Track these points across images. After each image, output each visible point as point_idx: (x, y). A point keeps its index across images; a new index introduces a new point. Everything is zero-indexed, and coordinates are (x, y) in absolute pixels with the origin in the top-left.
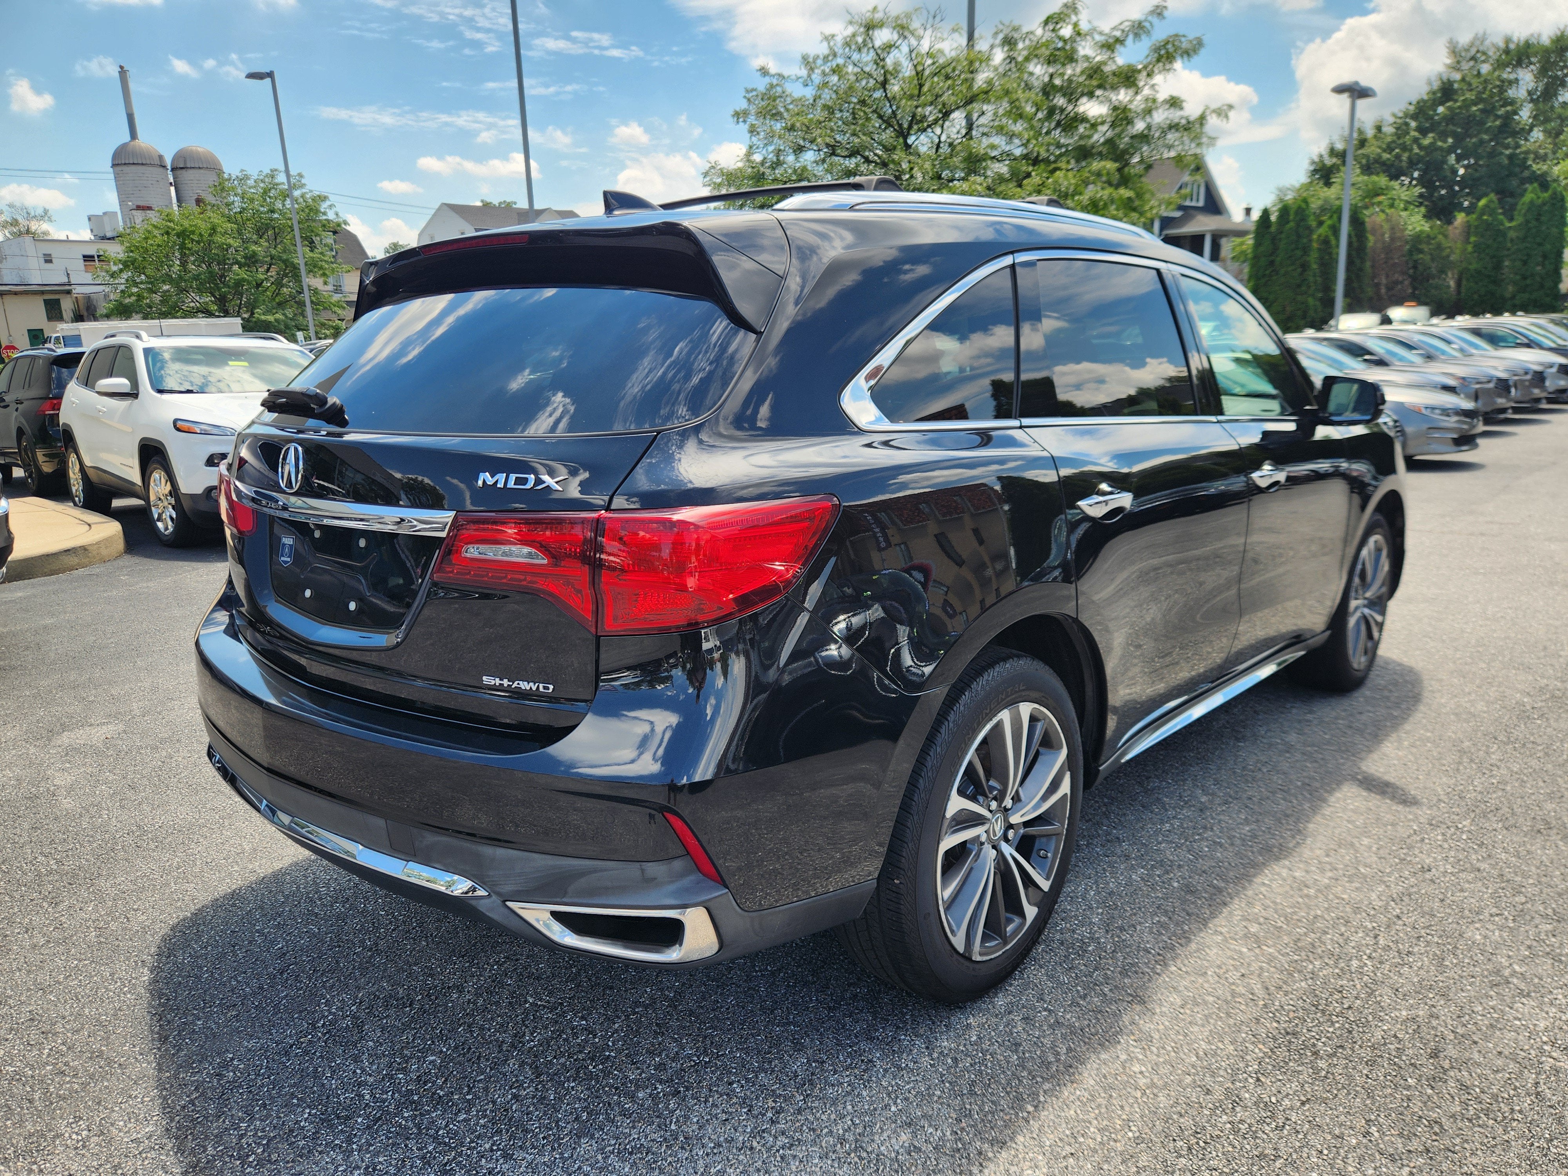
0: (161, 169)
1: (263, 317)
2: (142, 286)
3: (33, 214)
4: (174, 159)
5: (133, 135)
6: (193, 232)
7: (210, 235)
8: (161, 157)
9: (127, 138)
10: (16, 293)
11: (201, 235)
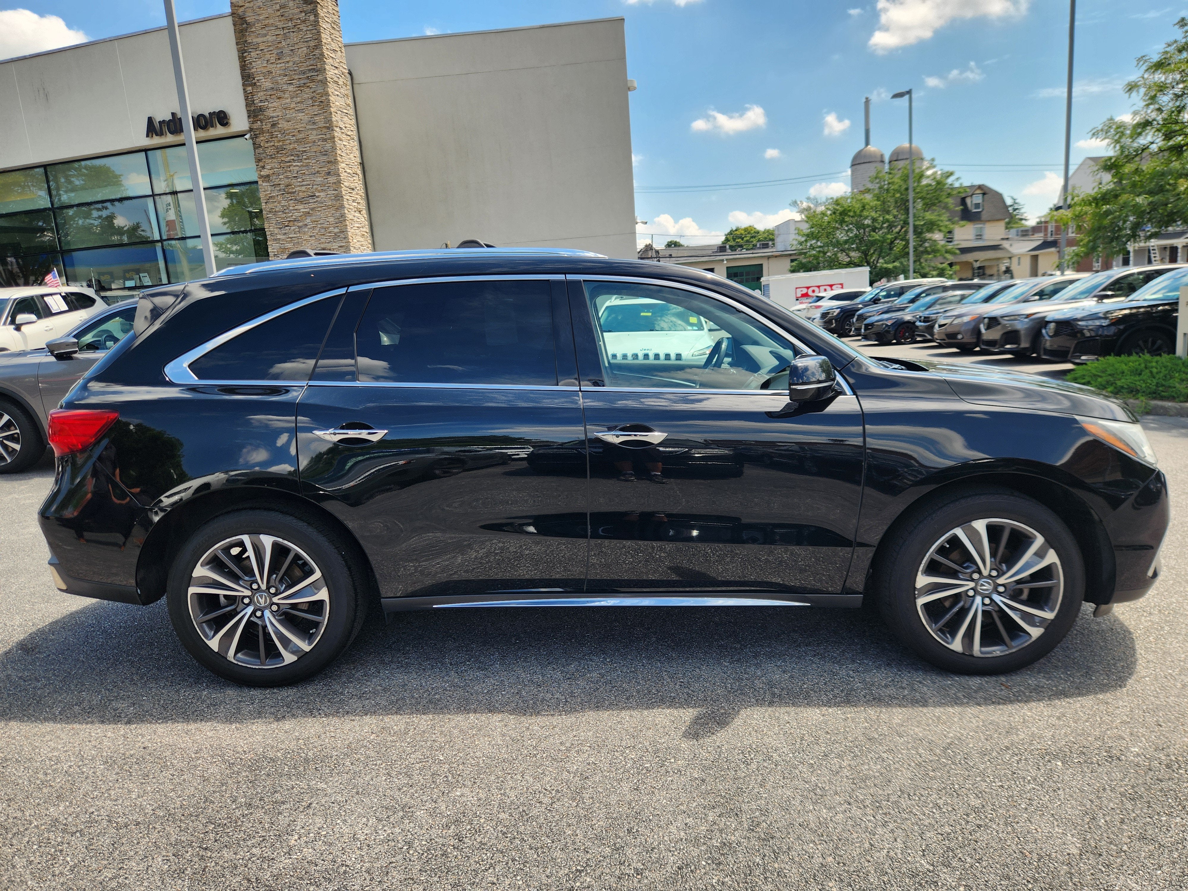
0: (881, 164)
1: (885, 266)
2: (818, 250)
3: (819, 202)
4: (892, 155)
5: (867, 143)
6: (850, 211)
7: (862, 211)
8: (882, 156)
9: (862, 145)
10: (776, 257)
11: (855, 212)
